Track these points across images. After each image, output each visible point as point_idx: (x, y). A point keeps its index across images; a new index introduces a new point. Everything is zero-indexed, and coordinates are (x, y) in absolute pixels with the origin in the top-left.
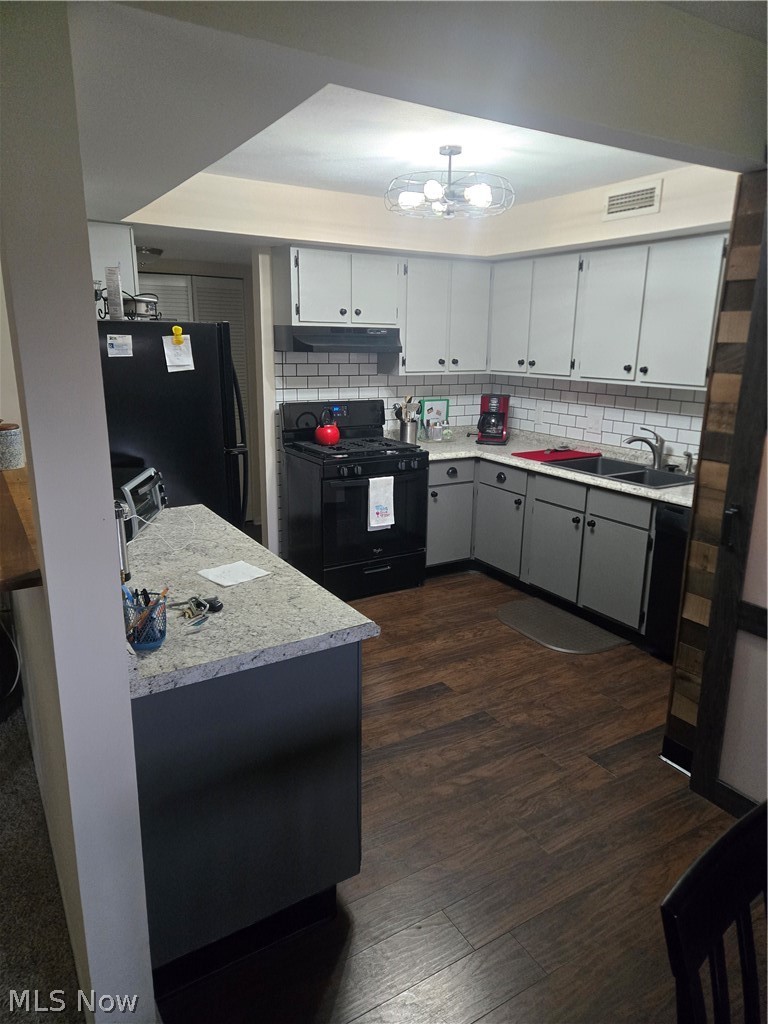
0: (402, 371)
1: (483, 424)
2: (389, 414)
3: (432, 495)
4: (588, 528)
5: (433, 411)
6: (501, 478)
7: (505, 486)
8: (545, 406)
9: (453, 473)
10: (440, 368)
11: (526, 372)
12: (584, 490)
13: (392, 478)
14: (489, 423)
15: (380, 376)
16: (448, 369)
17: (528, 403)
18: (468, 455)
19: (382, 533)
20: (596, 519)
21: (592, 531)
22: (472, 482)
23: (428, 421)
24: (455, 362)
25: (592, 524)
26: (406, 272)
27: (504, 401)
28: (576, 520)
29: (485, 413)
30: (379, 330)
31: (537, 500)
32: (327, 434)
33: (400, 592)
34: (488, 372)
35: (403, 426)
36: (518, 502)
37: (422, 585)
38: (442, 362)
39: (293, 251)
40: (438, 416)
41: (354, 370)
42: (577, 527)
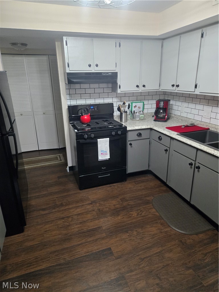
0: (119, 91)
1: (157, 113)
2: (115, 109)
3: (130, 144)
4: (196, 170)
5: (137, 106)
6: (160, 138)
7: (161, 142)
8: (185, 105)
9: (140, 135)
10: (137, 89)
11: (175, 90)
12: (195, 150)
13: (109, 138)
14: (160, 112)
15: (113, 93)
16: (141, 89)
17: (179, 103)
18: (147, 127)
19: (104, 162)
20: (200, 166)
21: (198, 171)
22: (149, 138)
23: (134, 111)
24: (144, 86)
25: (198, 168)
26: (120, 46)
27: (166, 102)
28: (191, 164)
29: (158, 108)
30: (108, 73)
31: (174, 150)
32: (85, 119)
33: (115, 184)
34: (160, 90)
35: (121, 114)
36: (166, 150)
37: (126, 181)
38: (138, 86)
39: (65, 39)
40: (139, 109)
41: (101, 90)
42: (191, 167)
